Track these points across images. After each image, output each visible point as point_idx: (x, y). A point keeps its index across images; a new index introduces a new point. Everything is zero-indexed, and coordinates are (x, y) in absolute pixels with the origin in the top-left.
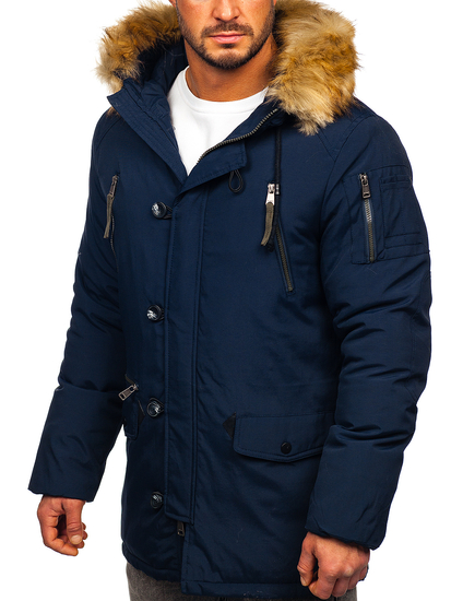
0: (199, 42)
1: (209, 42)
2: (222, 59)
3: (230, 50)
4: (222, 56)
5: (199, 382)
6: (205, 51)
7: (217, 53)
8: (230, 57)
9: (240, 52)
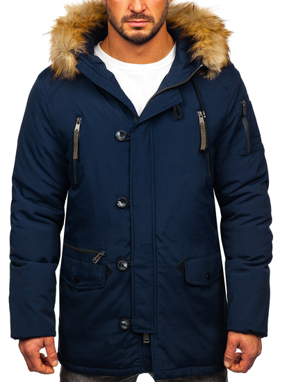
0: (120, 25)
1: (126, 26)
2: (134, 36)
3: (139, 31)
4: (133, 34)
5: (158, 240)
6: (123, 31)
7: (130, 33)
8: (139, 35)
9: (146, 32)
